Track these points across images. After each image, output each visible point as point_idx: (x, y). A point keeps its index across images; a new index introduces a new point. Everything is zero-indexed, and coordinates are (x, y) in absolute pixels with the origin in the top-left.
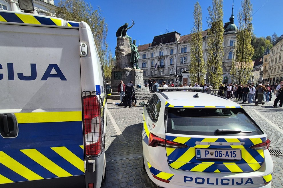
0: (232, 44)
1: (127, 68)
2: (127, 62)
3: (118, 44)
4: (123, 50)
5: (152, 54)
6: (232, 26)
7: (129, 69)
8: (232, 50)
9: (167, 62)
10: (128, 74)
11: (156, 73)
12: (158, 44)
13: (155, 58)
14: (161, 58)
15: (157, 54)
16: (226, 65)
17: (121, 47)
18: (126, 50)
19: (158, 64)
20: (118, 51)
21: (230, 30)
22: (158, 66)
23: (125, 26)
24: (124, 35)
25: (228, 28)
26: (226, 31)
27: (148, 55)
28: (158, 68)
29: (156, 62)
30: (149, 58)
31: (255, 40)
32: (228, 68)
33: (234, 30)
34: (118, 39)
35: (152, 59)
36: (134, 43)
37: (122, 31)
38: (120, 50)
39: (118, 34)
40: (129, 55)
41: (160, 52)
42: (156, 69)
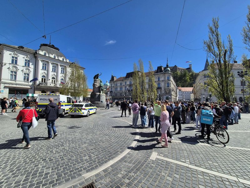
0: (169, 79)
1: (97, 93)
2: (98, 90)
3: (94, 82)
4: (96, 85)
5: (125, 82)
6: (168, 69)
7: (98, 93)
8: (168, 82)
9: (133, 88)
10: (97, 96)
11: (128, 94)
12: (129, 77)
13: (128, 85)
14: (130, 85)
15: (128, 83)
16: (166, 90)
17: (95, 84)
18: (98, 85)
19: (129, 88)
20: (94, 85)
21: (166, 71)
22: (129, 90)
23: (98, 75)
24: (97, 78)
25: (166, 70)
26: (165, 71)
27: (123, 83)
28: (129, 91)
29: (128, 87)
30: (124, 85)
31: (194, 74)
32: (168, 92)
33: (169, 71)
34: (94, 80)
35: (126, 85)
36: (101, 82)
37: (96, 77)
38: (95, 85)
39: (95, 78)
40: (99, 87)
41: (130, 82)
42: (127, 91)
